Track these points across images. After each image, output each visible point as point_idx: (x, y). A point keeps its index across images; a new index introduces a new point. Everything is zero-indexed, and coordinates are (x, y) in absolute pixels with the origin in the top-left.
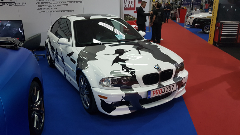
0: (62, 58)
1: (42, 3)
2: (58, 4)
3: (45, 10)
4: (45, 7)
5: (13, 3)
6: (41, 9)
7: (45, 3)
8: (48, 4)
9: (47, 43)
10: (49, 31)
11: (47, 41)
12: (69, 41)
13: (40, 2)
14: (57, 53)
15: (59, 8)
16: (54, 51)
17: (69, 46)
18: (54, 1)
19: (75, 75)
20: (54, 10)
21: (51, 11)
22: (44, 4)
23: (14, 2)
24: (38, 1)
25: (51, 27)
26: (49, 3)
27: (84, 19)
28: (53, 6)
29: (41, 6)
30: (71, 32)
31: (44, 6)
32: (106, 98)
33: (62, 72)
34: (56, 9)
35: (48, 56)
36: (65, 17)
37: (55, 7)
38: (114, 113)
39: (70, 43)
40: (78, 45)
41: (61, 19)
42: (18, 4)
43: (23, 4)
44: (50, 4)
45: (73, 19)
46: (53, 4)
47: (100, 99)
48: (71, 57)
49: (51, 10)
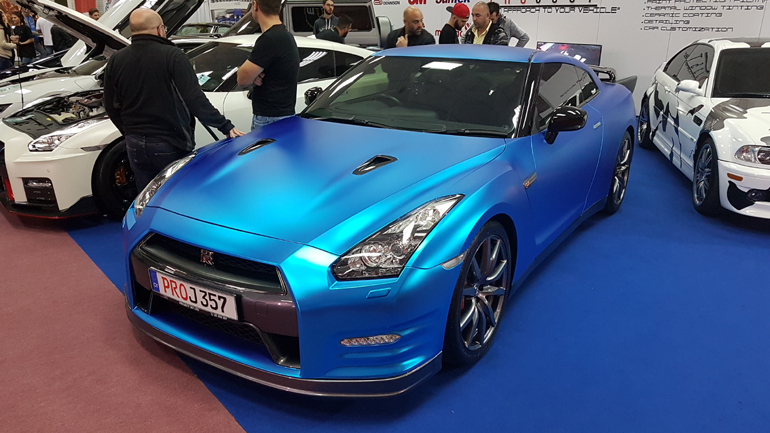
0: (676, 120)
1: (656, 8)
2: (697, 10)
3: (660, 25)
4: (662, 18)
5: (591, 8)
6: (650, 21)
7: (665, 8)
8: (672, 11)
9: (648, 94)
10: (661, 70)
11: (651, 90)
12: (700, 87)
13: (654, 5)
14: (667, 112)
15: (695, 22)
16: (662, 109)
17: (699, 95)
18: (688, 5)
19: (693, 147)
20: (681, 24)
21: (673, 29)
22: (662, 11)
23: (595, 6)
24: (650, 4)
25: (666, 63)
26: (675, 8)
27: (748, 46)
28: (681, 15)
29: (652, 15)
30: (708, 72)
31: (660, 15)
32: (740, 179)
33: (667, 151)
34: (688, 22)
35: (642, 124)
36: (706, 41)
37: (685, 19)
38: (748, 211)
39: (702, 91)
40: (715, 94)
41: (696, 44)
42: (602, 10)
43: (614, 9)
44: (676, 12)
45: (720, 46)
46: (682, 12)
47: (730, 182)
48: (696, 114)
49: (674, 26)
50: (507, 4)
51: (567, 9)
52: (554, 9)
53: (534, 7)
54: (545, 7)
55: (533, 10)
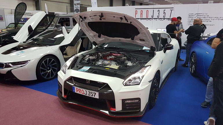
50: (141, 18)
51: (163, 19)
52: (158, 19)
53: (151, 19)
54: (155, 19)
55: (150, 19)
